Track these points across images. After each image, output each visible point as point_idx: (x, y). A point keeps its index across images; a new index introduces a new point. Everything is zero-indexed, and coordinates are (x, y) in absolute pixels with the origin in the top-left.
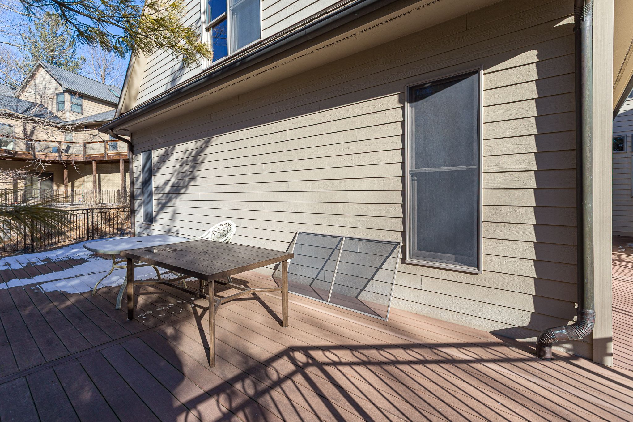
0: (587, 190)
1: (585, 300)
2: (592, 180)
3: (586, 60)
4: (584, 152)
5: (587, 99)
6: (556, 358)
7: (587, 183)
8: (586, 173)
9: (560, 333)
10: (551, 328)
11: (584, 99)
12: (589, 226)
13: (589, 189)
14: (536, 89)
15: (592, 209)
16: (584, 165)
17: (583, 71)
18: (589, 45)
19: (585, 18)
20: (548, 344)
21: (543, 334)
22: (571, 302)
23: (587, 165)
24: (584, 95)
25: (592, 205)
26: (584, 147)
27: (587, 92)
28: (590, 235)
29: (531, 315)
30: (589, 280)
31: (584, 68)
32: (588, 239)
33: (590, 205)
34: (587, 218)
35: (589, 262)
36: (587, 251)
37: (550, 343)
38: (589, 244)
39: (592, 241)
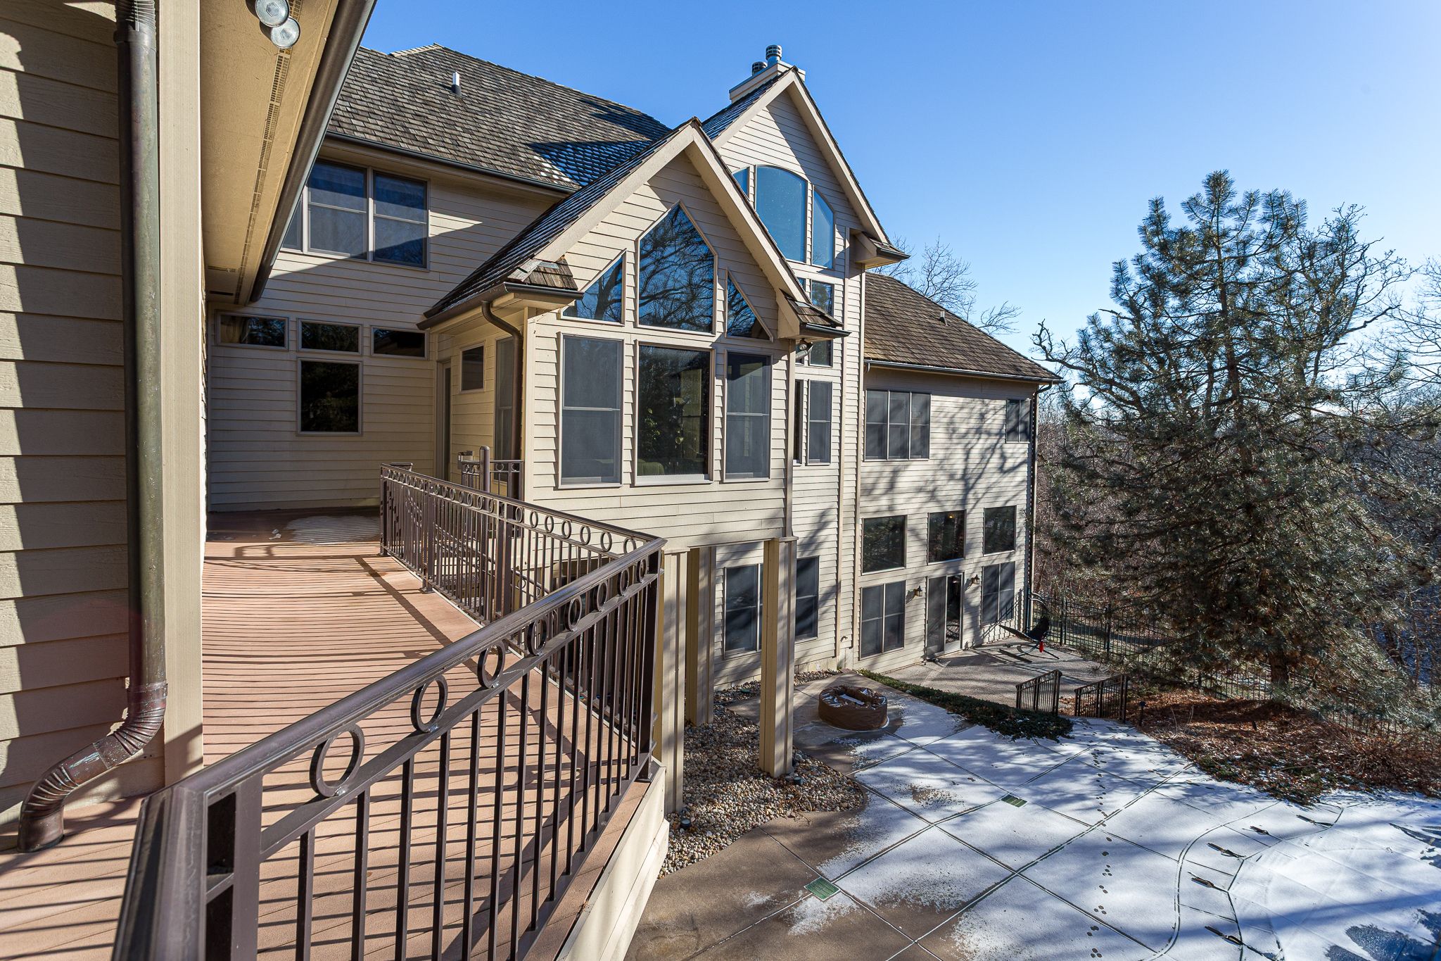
0: (147, 417)
1: (145, 663)
2: (158, 394)
3: (142, 123)
4: (139, 328)
5: (145, 212)
6: (78, 826)
7: (147, 400)
8: (146, 379)
9: (83, 763)
10: (60, 762)
11: (138, 209)
12: (153, 497)
13: (153, 414)
14: (17, 145)
15: (160, 459)
16: (139, 360)
17: (135, 143)
18: (149, 90)
19: (138, 24)
20: (51, 804)
21: (39, 785)
22: (117, 679)
23: (147, 361)
24: (138, 198)
25: (159, 451)
26: (139, 319)
27: (146, 195)
28: (154, 517)
29: (9, 748)
30: (153, 617)
31: (137, 139)
32: (150, 526)
33: (153, 451)
34: (148, 479)
35: (153, 578)
36: (149, 555)
37: (57, 798)
38: (154, 538)
39: (159, 529)
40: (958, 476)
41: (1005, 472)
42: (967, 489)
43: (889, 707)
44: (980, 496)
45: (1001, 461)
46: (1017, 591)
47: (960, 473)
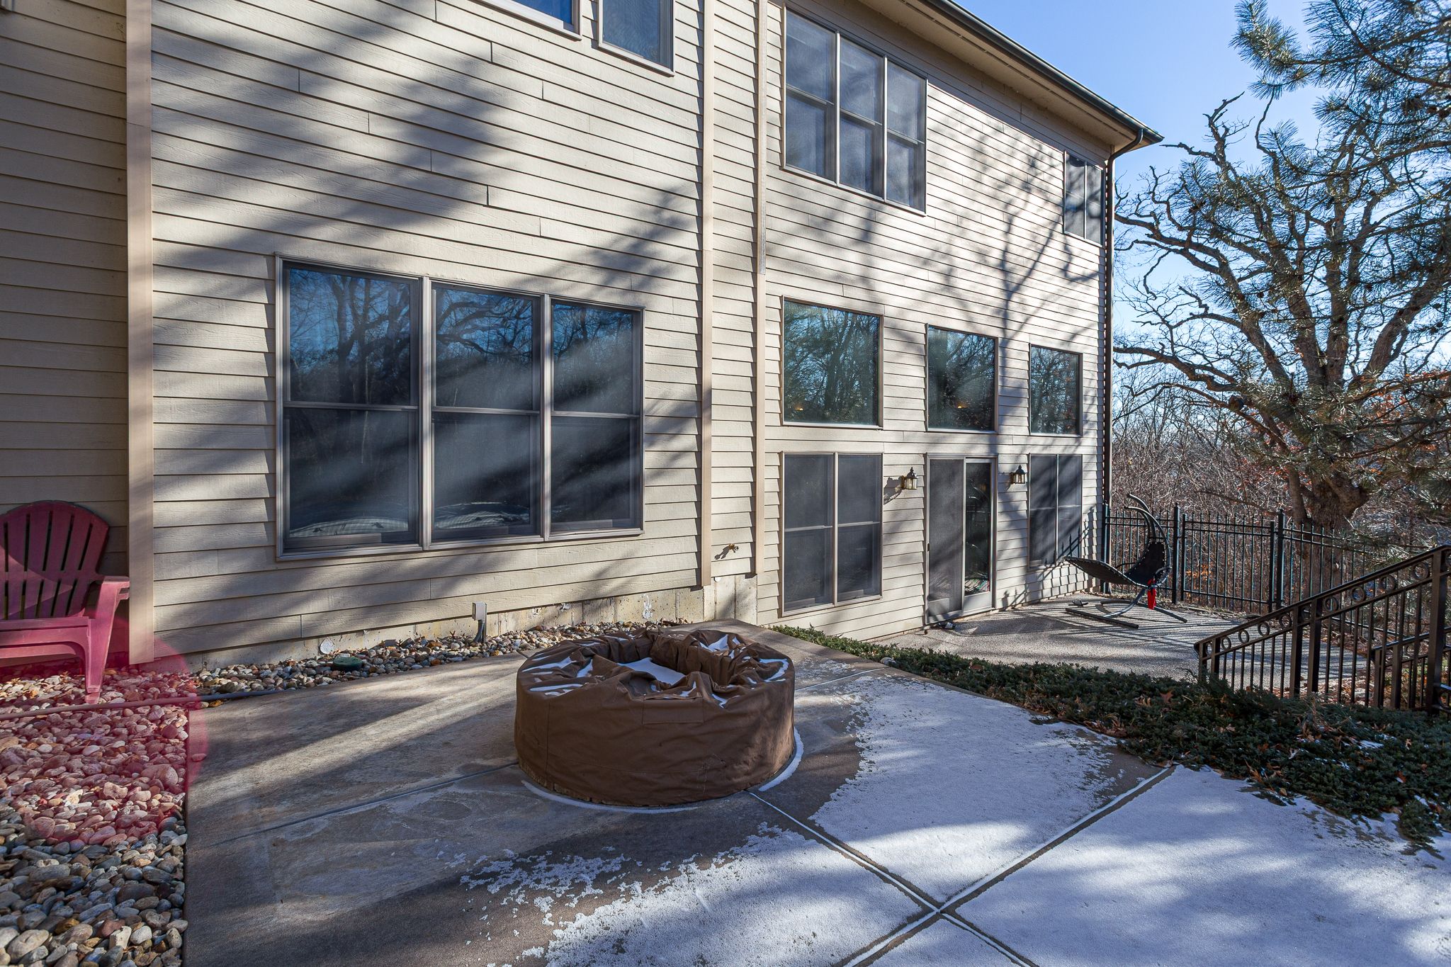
40: (993, 262)
41: (1072, 280)
42: (1010, 291)
43: (800, 700)
44: (1030, 310)
45: (1064, 257)
46: (1085, 508)
47: (997, 254)
